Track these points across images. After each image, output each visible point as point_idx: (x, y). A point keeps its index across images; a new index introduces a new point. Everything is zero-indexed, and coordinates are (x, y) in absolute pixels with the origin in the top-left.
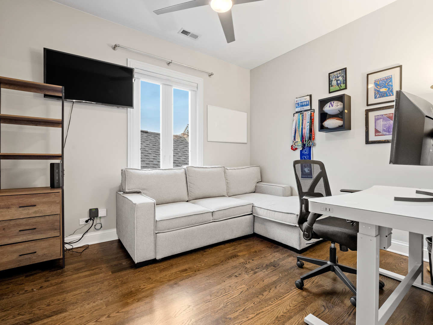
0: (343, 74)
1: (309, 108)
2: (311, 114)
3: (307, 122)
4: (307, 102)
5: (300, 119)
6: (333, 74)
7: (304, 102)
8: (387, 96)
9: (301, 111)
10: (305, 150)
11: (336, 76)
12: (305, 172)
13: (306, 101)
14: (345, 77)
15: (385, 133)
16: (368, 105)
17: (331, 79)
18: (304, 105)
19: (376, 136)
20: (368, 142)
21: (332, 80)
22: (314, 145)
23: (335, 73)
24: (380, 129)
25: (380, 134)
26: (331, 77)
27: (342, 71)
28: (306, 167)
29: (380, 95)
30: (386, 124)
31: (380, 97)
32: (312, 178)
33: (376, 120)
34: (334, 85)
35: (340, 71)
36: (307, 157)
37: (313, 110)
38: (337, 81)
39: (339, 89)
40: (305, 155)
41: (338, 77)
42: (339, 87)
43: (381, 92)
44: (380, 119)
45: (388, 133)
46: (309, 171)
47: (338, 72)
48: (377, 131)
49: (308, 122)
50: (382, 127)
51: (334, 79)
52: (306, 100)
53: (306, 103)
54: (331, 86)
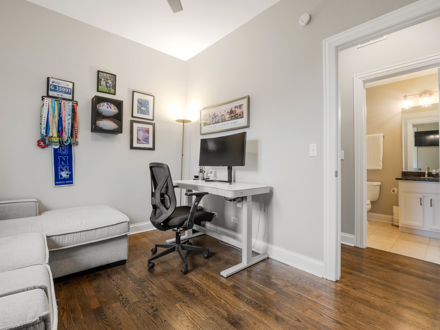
0: (112, 79)
1: (71, 98)
2: (73, 106)
3: (67, 114)
4: (70, 90)
5: (55, 107)
6: (102, 73)
7: (65, 88)
8: (145, 114)
9: (57, 98)
10: (62, 149)
11: (106, 77)
12: (61, 176)
13: (68, 89)
14: (114, 83)
15: (144, 142)
16: (132, 116)
17: (100, 77)
18: (63, 92)
19: (137, 143)
20: (132, 147)
21: (101, 80)
22: (77, 144)
23: (105, 74)
24: (141, 138)
25: (141, 142)
26: (100, 75)
27: (112, 76)
28: (62, 171)
29: (141, 111)
30: (144, 135)
31: (141, 113)
32: (73, 184)
33: (138, 130)
34: (103, 85)
35: (110, 75)
36: (66, 158)
37: (76, 102)
38: (107, 83)
39: (108, 92)
40: (63, 155)
41: (108, 80)
42: (108, 89)
43: (142, 110)
44: (141, 130)
45: (145, 143)
46: (68, 176)
47: (108, 75)
48: (138, 140)
49: (69, 115)
50: (141, 137)
51: (103, 80)
52: (68, 87)
53: (68, 90)
54: (99, 84)
